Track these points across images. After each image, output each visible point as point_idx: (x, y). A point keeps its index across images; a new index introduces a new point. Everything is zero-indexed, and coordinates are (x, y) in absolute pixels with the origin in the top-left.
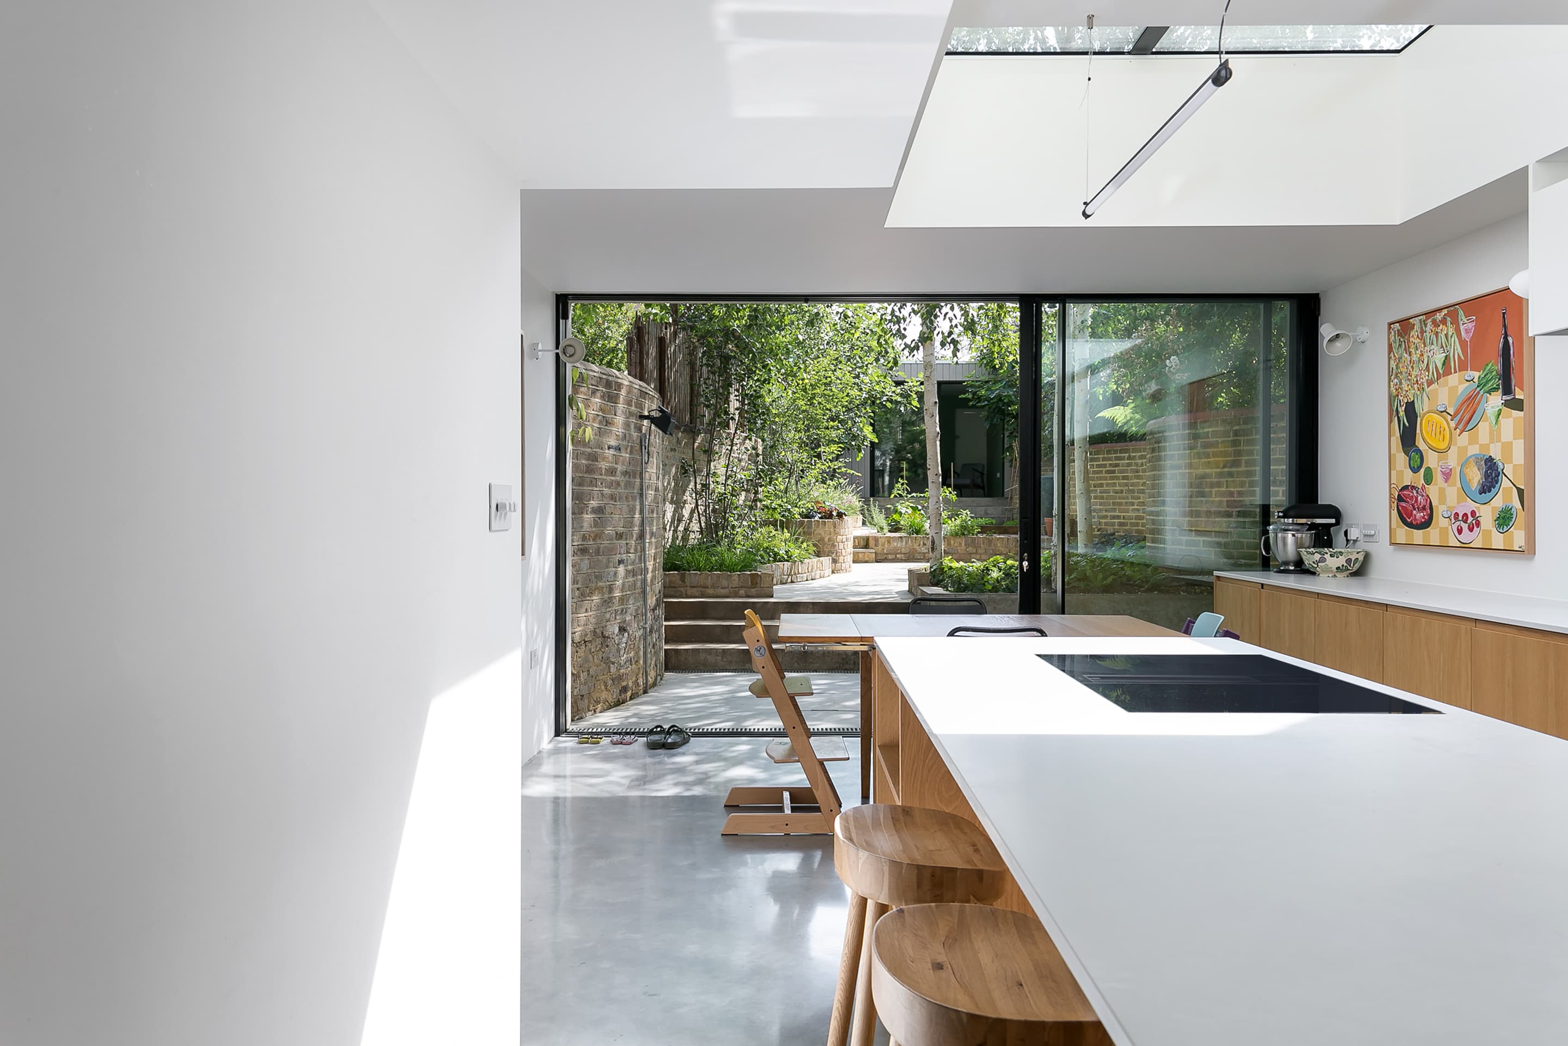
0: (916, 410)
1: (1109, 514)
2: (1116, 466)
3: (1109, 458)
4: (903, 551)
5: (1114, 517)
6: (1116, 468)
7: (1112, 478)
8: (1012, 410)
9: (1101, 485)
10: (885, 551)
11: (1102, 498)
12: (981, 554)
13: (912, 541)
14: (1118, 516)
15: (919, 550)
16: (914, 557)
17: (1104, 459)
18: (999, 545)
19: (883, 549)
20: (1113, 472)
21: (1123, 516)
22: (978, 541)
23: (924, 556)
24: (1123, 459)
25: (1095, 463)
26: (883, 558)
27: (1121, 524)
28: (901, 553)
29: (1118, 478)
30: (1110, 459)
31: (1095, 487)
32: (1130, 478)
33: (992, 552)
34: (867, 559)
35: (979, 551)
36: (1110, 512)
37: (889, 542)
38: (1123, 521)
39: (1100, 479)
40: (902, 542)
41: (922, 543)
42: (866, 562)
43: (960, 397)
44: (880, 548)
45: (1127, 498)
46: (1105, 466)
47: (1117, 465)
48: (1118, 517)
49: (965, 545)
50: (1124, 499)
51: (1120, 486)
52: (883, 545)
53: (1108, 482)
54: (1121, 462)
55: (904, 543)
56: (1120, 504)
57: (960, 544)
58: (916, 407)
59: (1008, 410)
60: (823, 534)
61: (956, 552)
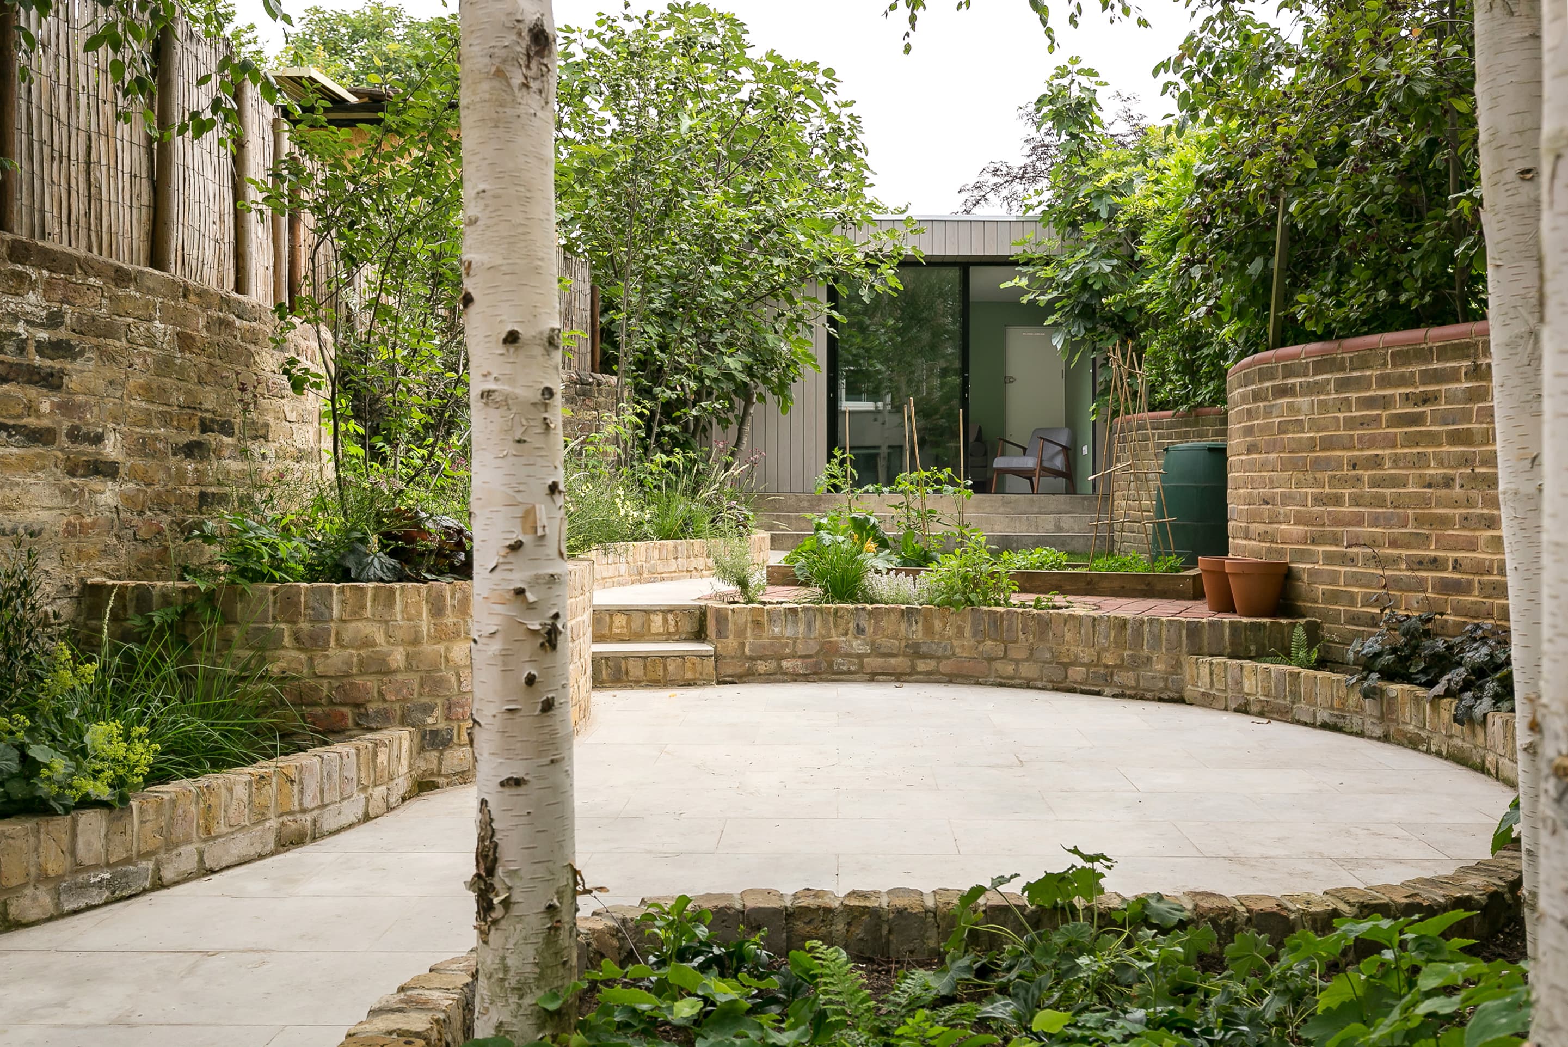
0: (895, 295)
1: (1404, 552)
2: (1425, 402)
3: (1402, 375)
4: (800, 647)
5: (1420, 564)
6: (1427, 409)
7: (1413, 441)
8: (1109, 305)
9: (1376, 462)
10: (747, 650)
11: (1380, 501)
12: (1017, 662)
13: (825, 622)
14: (1435, 560)
15: (845, 648)
16: (830, 665)
17: (1384, 381)
18: (1068, 636)
19: (743, 645)
20: (1416, 420)
21: (1456, 561)
22: (1010, 625)
23: (862, 665)
24: (1452, 376)
25: (1353, 395)
26: (739, 670)
27: (1447, 587)
28: (793, 656)
29: (1433, 439)
30: (1403, 380)
31: (1354, 467)
32: (1478, 439)
33: (1048, 656)
34: (689, 675)
35: (1013, 654)
36: (1408, 546)
37: (757, 624)
38: (1457, 576)
39: (1372, 442)
40: (796, 623)
41: (852, 626)
42: (689, 684)
43: (1002, 286)
44: (731, 643)
45: (1469, 503)
46: (1385, 402)
47: (1426, 399)
48: (1435, 563)
49: (975, 634)
50: (1456, 504)
51: (1441, 464)
52: (741, 633)
53: (1399, 451)
54: (1444, 387)
55: (802, 628)
56: (1444, 522)
57: (960, 633)
58: (896, 290)
59: (1102, 304)
60: (380, 638)
61: (949, 653)
